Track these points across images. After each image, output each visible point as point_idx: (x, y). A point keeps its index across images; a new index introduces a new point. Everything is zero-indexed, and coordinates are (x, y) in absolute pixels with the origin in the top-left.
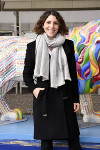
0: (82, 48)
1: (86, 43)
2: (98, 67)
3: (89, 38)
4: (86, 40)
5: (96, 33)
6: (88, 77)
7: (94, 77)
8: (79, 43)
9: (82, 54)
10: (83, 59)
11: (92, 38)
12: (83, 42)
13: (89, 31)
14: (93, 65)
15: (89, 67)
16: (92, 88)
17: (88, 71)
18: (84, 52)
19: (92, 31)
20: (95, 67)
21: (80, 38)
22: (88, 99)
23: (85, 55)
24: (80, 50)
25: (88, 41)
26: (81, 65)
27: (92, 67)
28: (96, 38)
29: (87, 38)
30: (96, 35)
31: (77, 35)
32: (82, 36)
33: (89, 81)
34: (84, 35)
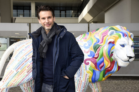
0: (97, 47)
1: (101, 43)
2: (109, 61)
3: (103, 40)
4: (100, 41)
5: (108, 36)
6: (102, 69)
7: (106, 68)
8: (95, 44)
9: (98, 51)
10: (98, 55)
11: (105, 40)
12: (98, 42)
13: (102, 34)
14: (106, 60)
15: (103, 61)
16: (104, 77)
17: (102, 64)
18: (99, 50)
19: (105, 34)
20: (107, 61)
21: (96, 40)
22: (99, 86)
23: (100, 53)
24: (96, 48)
25: (102, 42)
26: (97, 60)
27: (105, 61)
28: (109, 39)
29: (101, 40)
30: (108, 38)
31: (93, 37)
32: (96, 38)
33: (103, 72)
34: (99, 38)
